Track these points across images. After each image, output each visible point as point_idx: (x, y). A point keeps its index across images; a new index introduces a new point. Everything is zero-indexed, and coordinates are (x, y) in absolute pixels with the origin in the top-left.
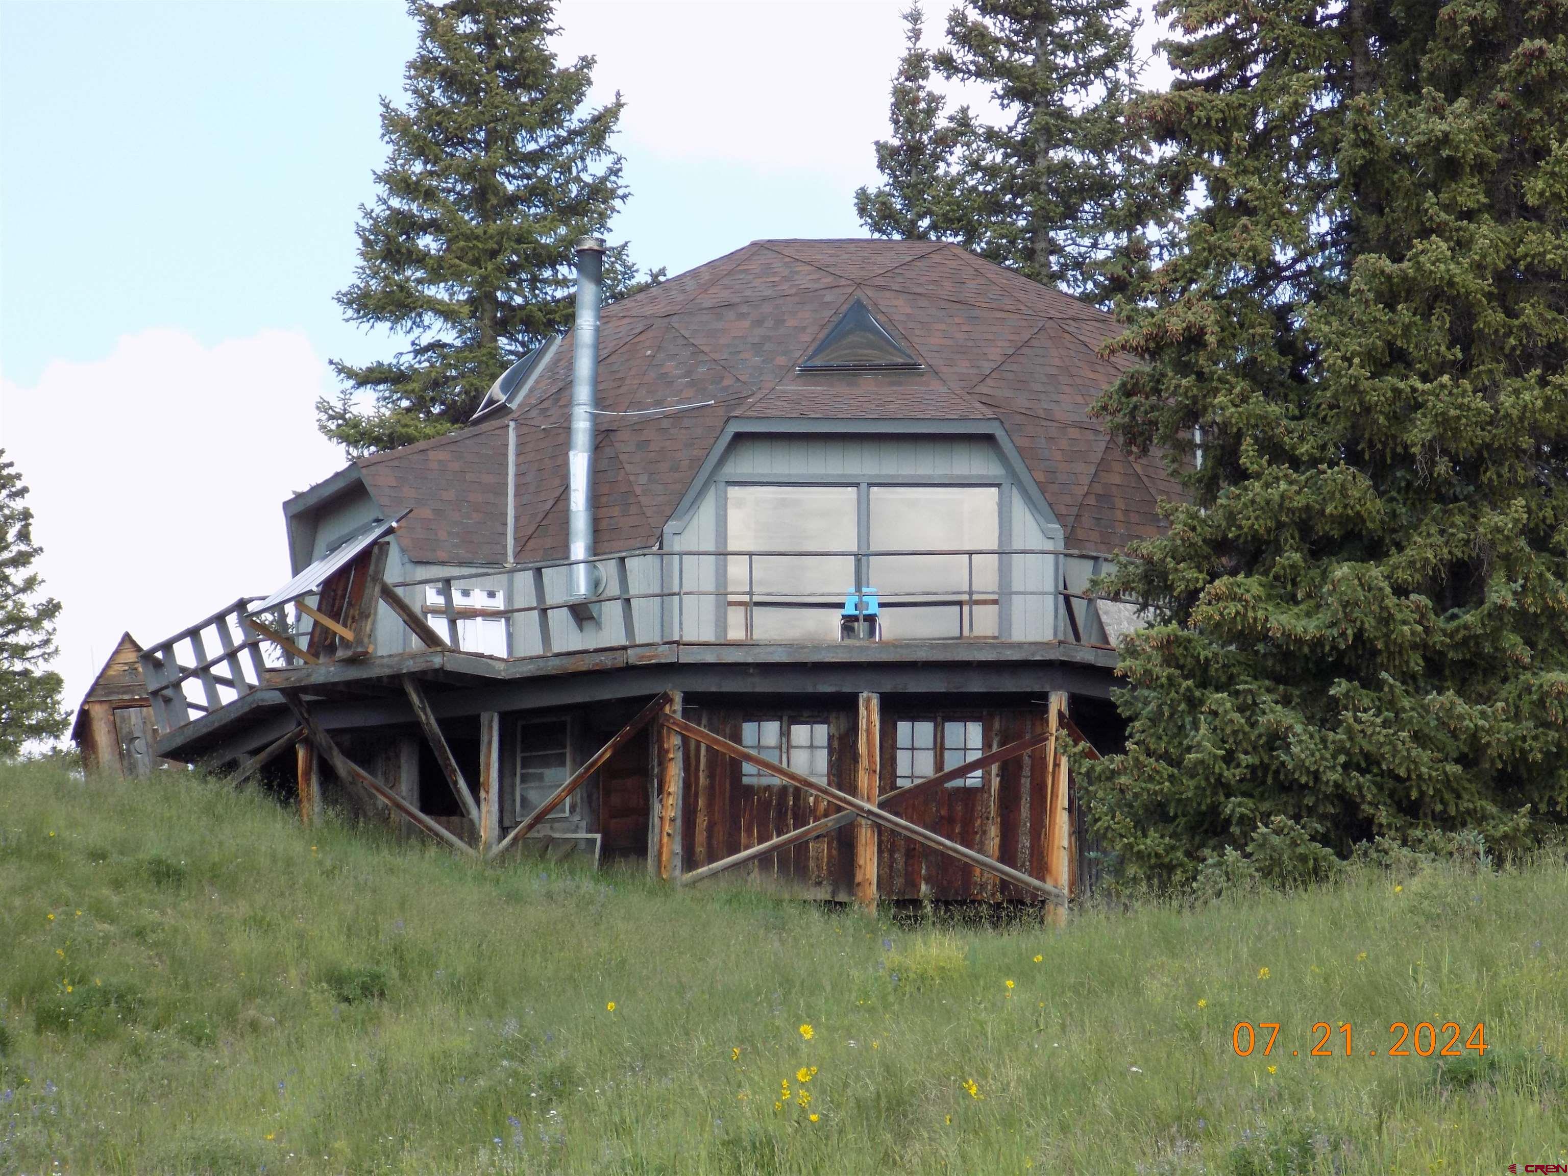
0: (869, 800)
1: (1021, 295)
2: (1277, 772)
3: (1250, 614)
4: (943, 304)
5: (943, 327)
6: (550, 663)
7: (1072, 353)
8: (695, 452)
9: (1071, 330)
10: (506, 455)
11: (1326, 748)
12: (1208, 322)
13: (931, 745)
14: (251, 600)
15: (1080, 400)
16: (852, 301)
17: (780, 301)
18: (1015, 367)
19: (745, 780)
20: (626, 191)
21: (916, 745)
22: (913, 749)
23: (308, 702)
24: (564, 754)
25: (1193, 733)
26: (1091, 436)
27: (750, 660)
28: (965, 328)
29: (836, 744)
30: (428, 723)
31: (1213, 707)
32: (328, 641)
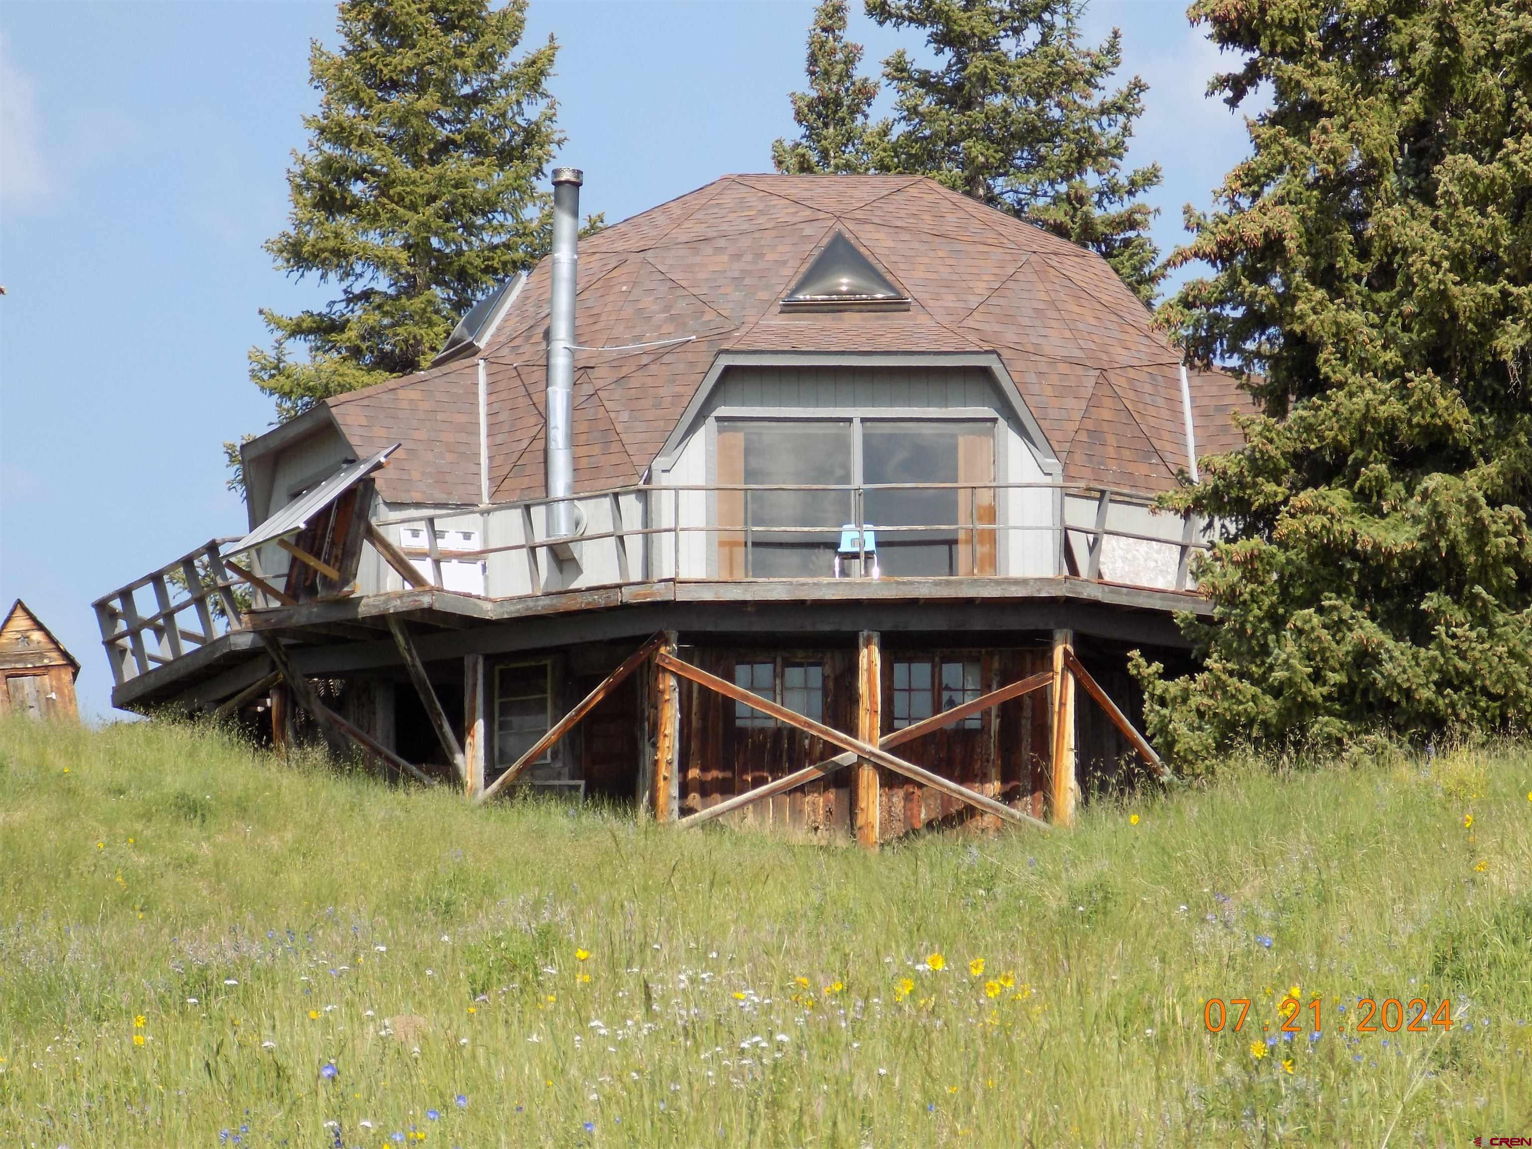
0: (871, 741)
1: (1001, 229)
2: (1365, 692)
3: (1337, 527)
4: (925, 238)
5: (927, 260)
6: (541, 603)
7: (1058, 287)
8: (677, 389)
9: (1055, 264)
10: (476, 394)
11: (1418, 665)
12: (1287, 227)
13: (928, 685)
14: (224, 542)
15: (1068, 334)
16: (831, 234)
17: (757, 235)
18: (1002, 301)
19: (739, 723)
20: (562, 136)
21: (914, 686)
22: (910, 690)
23: (286, 646)
24: (545, 699)
25: (1276, 651)
26: (1079, 370)
27: (749, 597)
28: (949, 261)
29: (831, 685)
30: (414, 666)
31: (1299, 624)
32: (308, 583)
